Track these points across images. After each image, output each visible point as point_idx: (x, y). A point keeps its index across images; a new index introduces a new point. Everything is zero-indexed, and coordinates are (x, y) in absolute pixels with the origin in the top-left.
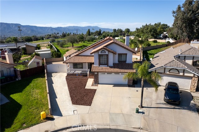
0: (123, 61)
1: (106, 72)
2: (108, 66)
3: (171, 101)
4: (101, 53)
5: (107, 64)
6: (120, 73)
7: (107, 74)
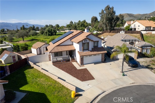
0: (96, 46)
1: (88, 55)
2: (89, 51)
3: (135, 66)
4: (84, 41)
5: (88, 49)
6: (97, 55)
7: (89, 56)
